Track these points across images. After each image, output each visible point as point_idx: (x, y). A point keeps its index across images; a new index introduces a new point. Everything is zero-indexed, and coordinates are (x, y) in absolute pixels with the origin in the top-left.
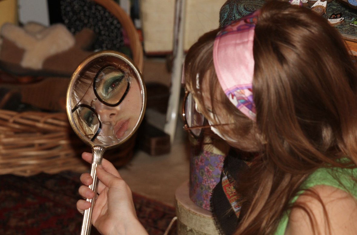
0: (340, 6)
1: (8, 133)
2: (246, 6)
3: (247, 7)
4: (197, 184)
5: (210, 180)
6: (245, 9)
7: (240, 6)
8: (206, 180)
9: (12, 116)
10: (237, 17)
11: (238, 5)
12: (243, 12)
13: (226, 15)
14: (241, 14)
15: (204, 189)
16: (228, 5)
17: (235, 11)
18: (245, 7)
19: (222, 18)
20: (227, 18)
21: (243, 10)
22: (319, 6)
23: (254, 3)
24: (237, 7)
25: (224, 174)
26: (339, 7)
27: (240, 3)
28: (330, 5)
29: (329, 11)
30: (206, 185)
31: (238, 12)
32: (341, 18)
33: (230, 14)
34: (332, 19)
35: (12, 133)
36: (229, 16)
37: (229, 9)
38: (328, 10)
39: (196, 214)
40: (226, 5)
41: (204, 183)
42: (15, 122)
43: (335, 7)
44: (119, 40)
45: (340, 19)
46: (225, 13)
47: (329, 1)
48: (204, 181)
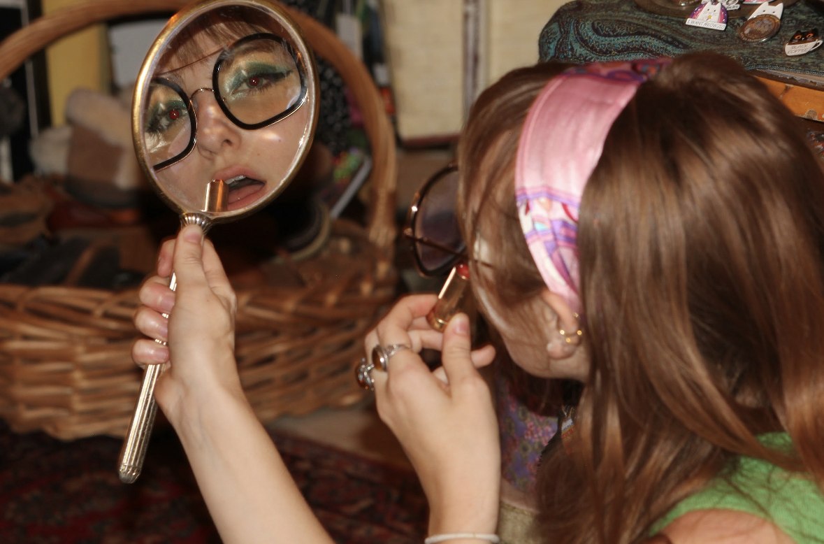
0: (815, 14)
1: (93, 341)
2: (598, 23)
3: (600, 27)
4: (514, 441)
5: (542, 429)
6: (596, 31)
7: (583, 26)
8: (533, 429)
9: (100, 302)
10: (579, 50)
11: (578, 22)
12: (590, 38)
13: (552, 46)
14: (587, 43)
15: (530, 450)
16: (557, 23)
17: (572, 37)
18: (596, 25)
19: (543, 55)
20: (555, 53)
21: (590, 34)
22: (766, 15)
23: (617, 16)
24: (577, 27)
25: (566, 414)
26: (813, 16)
27: (584, 17)
28: (792, 13)
29: (788, 27)
30: (533, 440)
31: (580, 38)
32: (817, 41)
33: (561, 45)
34: (794, 44)
35: (101, 342)
36: (559, 49)
37: (558, 33)
38: (788, 23)
39: (514, 508)
40: (552, 24)
41: (530, 437)
42: (107, 316)
43: (803, 17)
44: (339, 114)
45: (814, 43)
46: (550, 43)
47: (790, 3)
48: (529, 433)
